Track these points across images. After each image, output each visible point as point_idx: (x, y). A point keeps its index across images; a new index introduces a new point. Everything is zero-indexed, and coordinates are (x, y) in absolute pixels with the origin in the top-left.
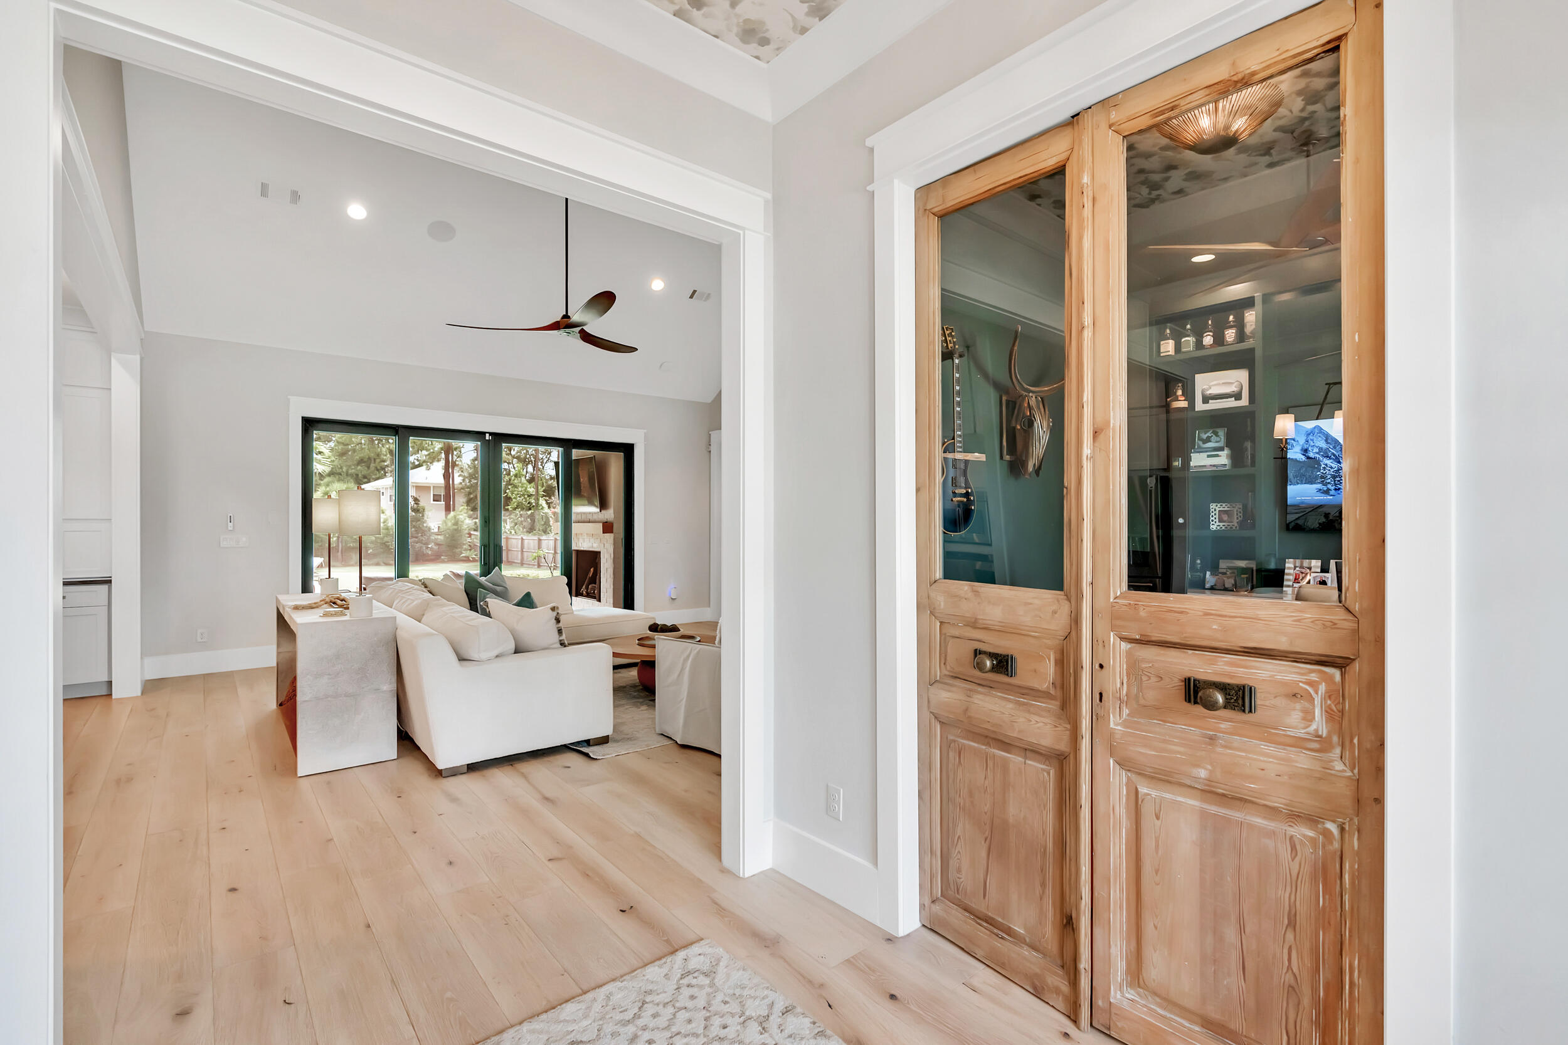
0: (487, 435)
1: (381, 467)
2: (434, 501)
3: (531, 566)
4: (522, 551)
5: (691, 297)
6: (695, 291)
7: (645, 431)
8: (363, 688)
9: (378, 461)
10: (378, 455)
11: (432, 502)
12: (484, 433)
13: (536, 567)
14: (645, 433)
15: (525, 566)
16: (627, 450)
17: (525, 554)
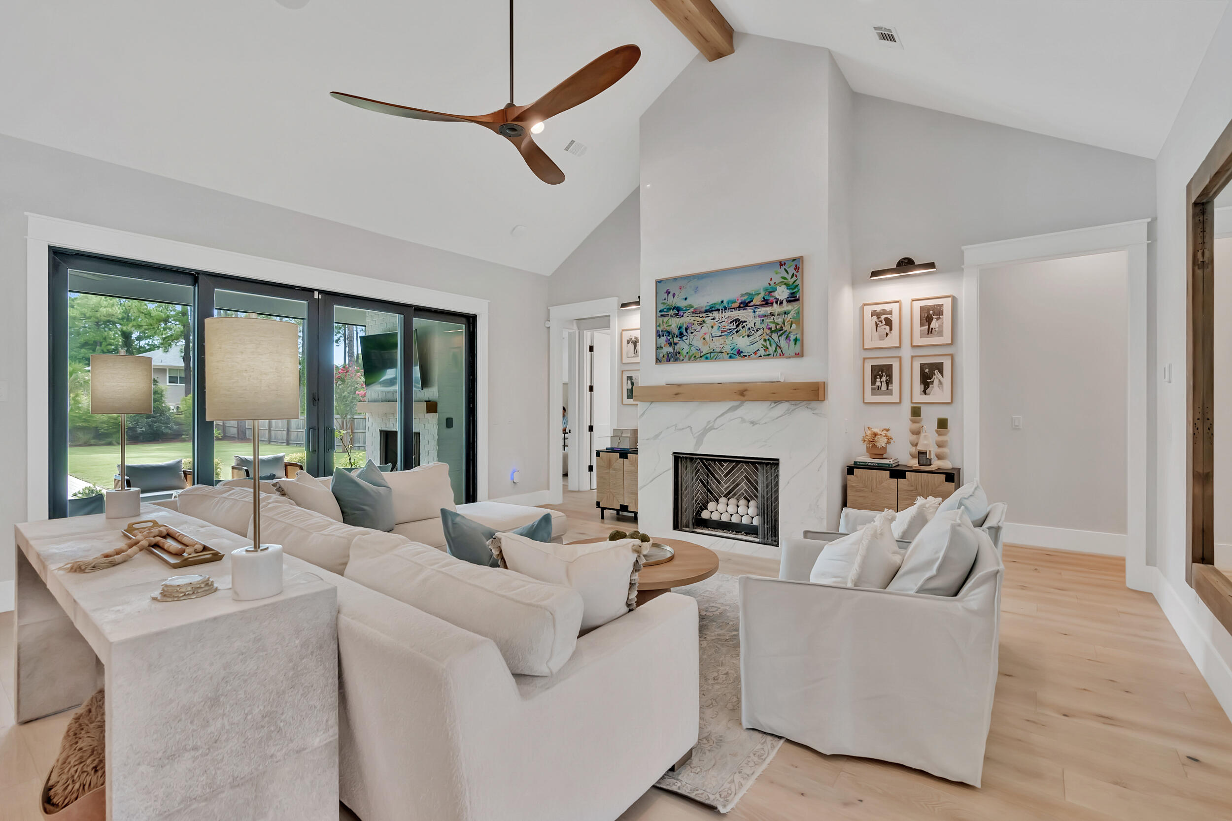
0: (316, 293)
1: (108, 350)
2: (170, 382)
3: (279, 444)
4: (270, 430)
5: (567, 149)
6: (573, 142)
7: (489, 301)
8: (272, 756)
9: (104, 344)
10: (105, 339)
11: (168, 384)
12: (312, 291)
13: (285, 444)
14: (489, 303)
15: (272, 443)
16: (470, 321)
17: (273, 432)
